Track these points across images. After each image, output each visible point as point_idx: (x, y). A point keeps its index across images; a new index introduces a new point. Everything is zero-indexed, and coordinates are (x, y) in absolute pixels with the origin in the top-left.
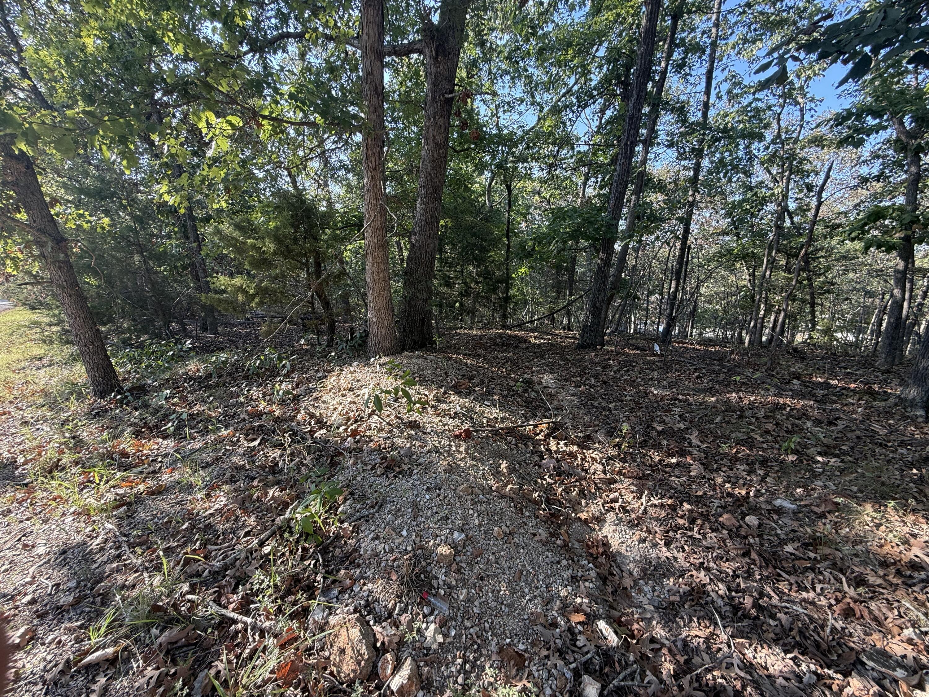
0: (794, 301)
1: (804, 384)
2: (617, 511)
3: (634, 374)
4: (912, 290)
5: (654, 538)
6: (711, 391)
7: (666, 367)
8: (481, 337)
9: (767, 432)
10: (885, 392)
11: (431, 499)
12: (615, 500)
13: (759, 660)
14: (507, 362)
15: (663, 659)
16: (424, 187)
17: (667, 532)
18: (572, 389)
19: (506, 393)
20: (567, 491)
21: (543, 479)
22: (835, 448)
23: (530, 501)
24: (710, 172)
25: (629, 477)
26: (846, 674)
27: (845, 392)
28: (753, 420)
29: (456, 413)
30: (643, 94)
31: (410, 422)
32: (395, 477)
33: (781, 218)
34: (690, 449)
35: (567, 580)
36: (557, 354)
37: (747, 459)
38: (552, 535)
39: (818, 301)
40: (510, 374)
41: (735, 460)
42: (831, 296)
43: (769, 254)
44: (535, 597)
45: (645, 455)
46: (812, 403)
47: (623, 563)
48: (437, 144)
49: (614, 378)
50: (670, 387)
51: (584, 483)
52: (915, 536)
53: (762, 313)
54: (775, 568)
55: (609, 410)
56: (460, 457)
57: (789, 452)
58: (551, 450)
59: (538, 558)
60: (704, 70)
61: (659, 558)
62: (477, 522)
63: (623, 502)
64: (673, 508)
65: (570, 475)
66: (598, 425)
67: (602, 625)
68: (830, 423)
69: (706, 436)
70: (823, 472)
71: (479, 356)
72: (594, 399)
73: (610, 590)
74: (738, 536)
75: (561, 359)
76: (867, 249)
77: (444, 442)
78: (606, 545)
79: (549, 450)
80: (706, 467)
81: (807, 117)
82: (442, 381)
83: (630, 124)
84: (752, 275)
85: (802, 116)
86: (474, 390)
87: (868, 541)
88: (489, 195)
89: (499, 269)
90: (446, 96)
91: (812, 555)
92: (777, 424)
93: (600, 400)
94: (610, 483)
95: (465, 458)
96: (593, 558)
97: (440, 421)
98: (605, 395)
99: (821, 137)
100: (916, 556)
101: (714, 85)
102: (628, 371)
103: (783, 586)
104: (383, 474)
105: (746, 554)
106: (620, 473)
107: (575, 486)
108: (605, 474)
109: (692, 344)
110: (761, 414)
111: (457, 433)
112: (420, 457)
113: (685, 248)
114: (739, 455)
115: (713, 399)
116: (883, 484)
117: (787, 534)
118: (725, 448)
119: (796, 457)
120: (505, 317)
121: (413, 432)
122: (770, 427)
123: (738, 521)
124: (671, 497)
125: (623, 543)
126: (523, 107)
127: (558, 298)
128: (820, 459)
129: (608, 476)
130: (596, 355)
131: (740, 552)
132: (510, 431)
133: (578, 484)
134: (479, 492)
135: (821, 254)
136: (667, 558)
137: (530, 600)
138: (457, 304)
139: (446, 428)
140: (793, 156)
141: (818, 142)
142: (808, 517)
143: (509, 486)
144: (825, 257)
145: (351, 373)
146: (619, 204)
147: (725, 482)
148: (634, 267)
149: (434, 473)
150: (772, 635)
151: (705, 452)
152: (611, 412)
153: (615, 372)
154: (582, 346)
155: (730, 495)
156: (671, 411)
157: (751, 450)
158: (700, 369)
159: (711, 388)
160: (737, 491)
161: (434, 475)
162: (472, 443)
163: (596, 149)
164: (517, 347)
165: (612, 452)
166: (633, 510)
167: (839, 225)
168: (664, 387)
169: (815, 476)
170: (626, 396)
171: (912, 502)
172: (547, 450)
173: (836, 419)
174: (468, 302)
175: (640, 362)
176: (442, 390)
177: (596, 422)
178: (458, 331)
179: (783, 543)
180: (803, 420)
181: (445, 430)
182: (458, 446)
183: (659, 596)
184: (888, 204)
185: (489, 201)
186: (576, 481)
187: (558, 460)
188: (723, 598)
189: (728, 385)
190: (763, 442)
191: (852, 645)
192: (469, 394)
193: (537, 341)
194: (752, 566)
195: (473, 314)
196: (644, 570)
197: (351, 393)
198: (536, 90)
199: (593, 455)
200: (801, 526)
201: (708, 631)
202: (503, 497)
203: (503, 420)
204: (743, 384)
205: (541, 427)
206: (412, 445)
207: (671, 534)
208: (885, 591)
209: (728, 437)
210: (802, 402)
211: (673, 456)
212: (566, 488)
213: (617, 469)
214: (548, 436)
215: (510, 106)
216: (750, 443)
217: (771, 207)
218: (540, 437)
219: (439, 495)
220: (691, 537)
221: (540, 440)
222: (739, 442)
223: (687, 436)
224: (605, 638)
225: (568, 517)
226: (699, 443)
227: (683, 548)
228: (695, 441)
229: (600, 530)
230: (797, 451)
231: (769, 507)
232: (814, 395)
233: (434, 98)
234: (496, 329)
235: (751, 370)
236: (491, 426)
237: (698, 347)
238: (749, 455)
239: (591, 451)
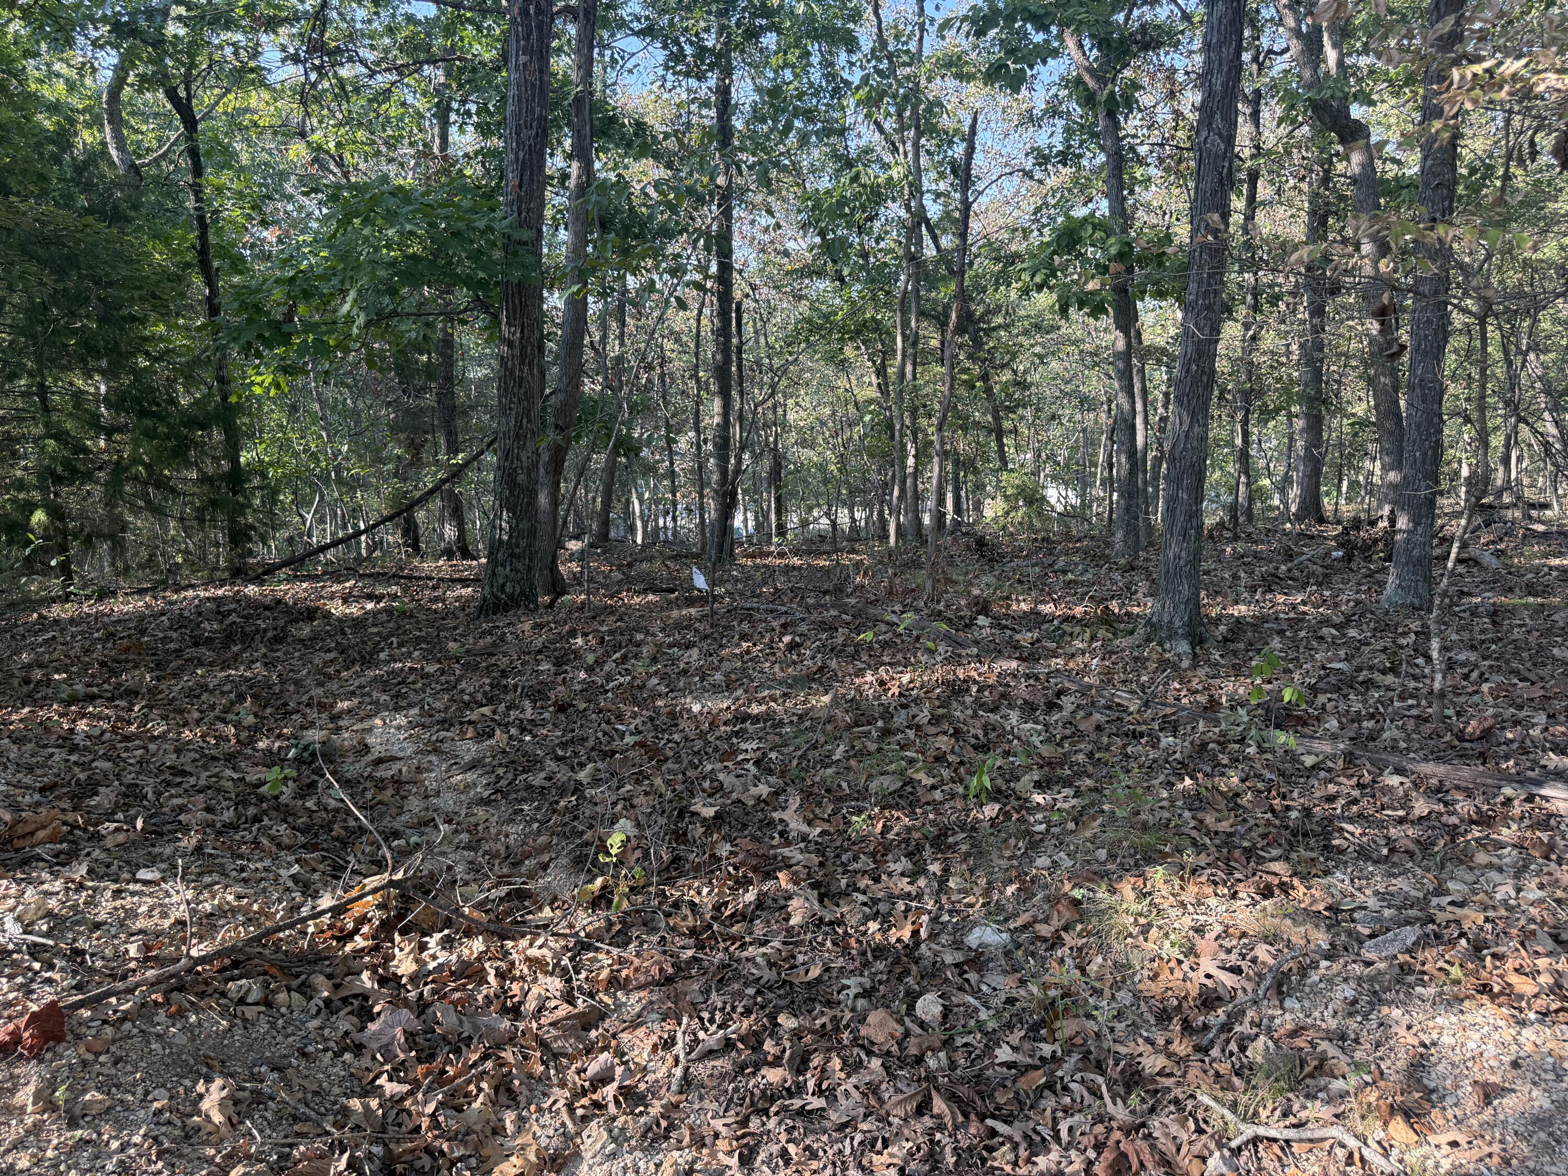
1: (997, 624)
2: (612, 1109)
3: (640, 667)
5: (713, 1155)
6: (820, 679)
7: (718, 630)
8: (141, 622)
9: (940, 758)
10: (1128, 614)
12: (603, 1079)
14: (241, 698)
17: (744, 1123)
18: (469, 749)
19: (228, 815)
20: (455, 1103)
21: (371, 1089)
22: (1062, 765)
25: (640, 988)
27: (1067, 627)
28: (911, 733)
33: (914, 236)
34: (786, 851)
36: (418, 641)
37: (907, 841)
39: (1006, 425)
40: (252, 741)
41: (882, 851)
42: (1028, 413)
43: (905, 324)
45: (677, 905)
46: (1014, 664)
49: (589, 686)
50: (729, 687)
51: (508, 1055)
52: (1200, 930)
53: (911, 461)
54: (982, 1118)
55: (578, 789)
56: (13, 1133)
57: (983, 797)
58: (397, 978)
63: (629, 1072)
64: (754, 1040)
66: (548, 847)
68: (1052, 706)
69: (819, 804)
70: (1047, 830)
71: (132, 694)
72: (534, 763)
74: (903, 1062)
75: (430, 656)
76: (1065, 306)
79: (388, 980)
80: (827, 894)
84: (881, 372)
86: (97, 837)
87: (1134, 974)
88: (117, 123)
89: (190, 380)
91: (1047, 1049)
92: (957, 734)
93: (551, 765)
94: (587, 1028)
95: (37, 1128)
98: (564, 745)
99: (959, 58)
100: (1208, 976)
102: (624, 658)
103: (1001, 1160)
105: (923, 1107)
106: (614, 983)
107: (480, 1077)
108: (570, 1000)
109: (781, 555)
110: (924, 716)
111: (3, 1035)
113: (727, 308)
114: (890, 836)
115: (826, 699)
116: (1145, 826)
117: (998, 1014)
118: (859, 826)
119: (997, 807)
120: (239, 536)
122: (944, 743)
123: (901, 1022)
124: (747, 1012)
127: (417, 463)
128: (1038, 798)
129: (581, 1004)
130: (537, 627)
131: (911, 1107)
132: (235, 961)
133: (489, 1064)
135: (999, 320)
138: (39, 516)
140: (914, 94)
141: (953, 65)
142: (1033, 954)
143: (235, 1174)
144: (1006, 327)
146: (534, 179)
147: (866, 919)
148: (619, 359)
151: (821, 850)
152: (582, 797)
153: (590, 670)
154: (493, 606)
155: (880, 951)
156: (735, 752)
157: (912, 815)
158: (793, 624)
159: (821, 669)
160: (893, 936)
162: (70, 1055)
164: (279, 640)
165: (585, 921)
166: (654, 1090)
167: (1017, 256)
168: (716, 689)
169: (1035, 845)
170: (622, 735)
171: (1190, 857)
172: (383, 981)
173: (1059, 694)
174: (85, 499)
175: (656, 627)
177: (542, 839)
178: (55, 611)
179: (992, 1040)
180: (1004, 711)
182: (7, 1089)
184: (1084, 212)
185: (121, 146)
186: (485, 1057)
187: (422, 1007)
189: (855, 656)
190: (934, 787)
192: (72, 855)
193: (354, 610)
194: (938, 1136)
195: (117, 543)
199: (534, 952)
200: (1023, 982)
204: (885, 645)
205: (357, 909)
207: (754, 1124)
208: (1169, 1082)
209: (861, 794)
210: (996, 667)
211: (744, 883)
212: (452, 1095)
213: (604, 974)
214: (386, 928)
216: (907, 798)
217: (895, 210)
218: (359, 942)
220: (801, 1112)
221: (359, 953)
222: (888, 802)
223: (776, 815)
226: (805, 828)
227: (784, 1154)
228: (796, 825)
230: (999, 791)
231: (960, 957)
232: (1017, 647)
234: (210, 582)
235: (898, 608)
236: (160, 961)
237: (796, 561)
238: (909, 830)
239: (524, 943)
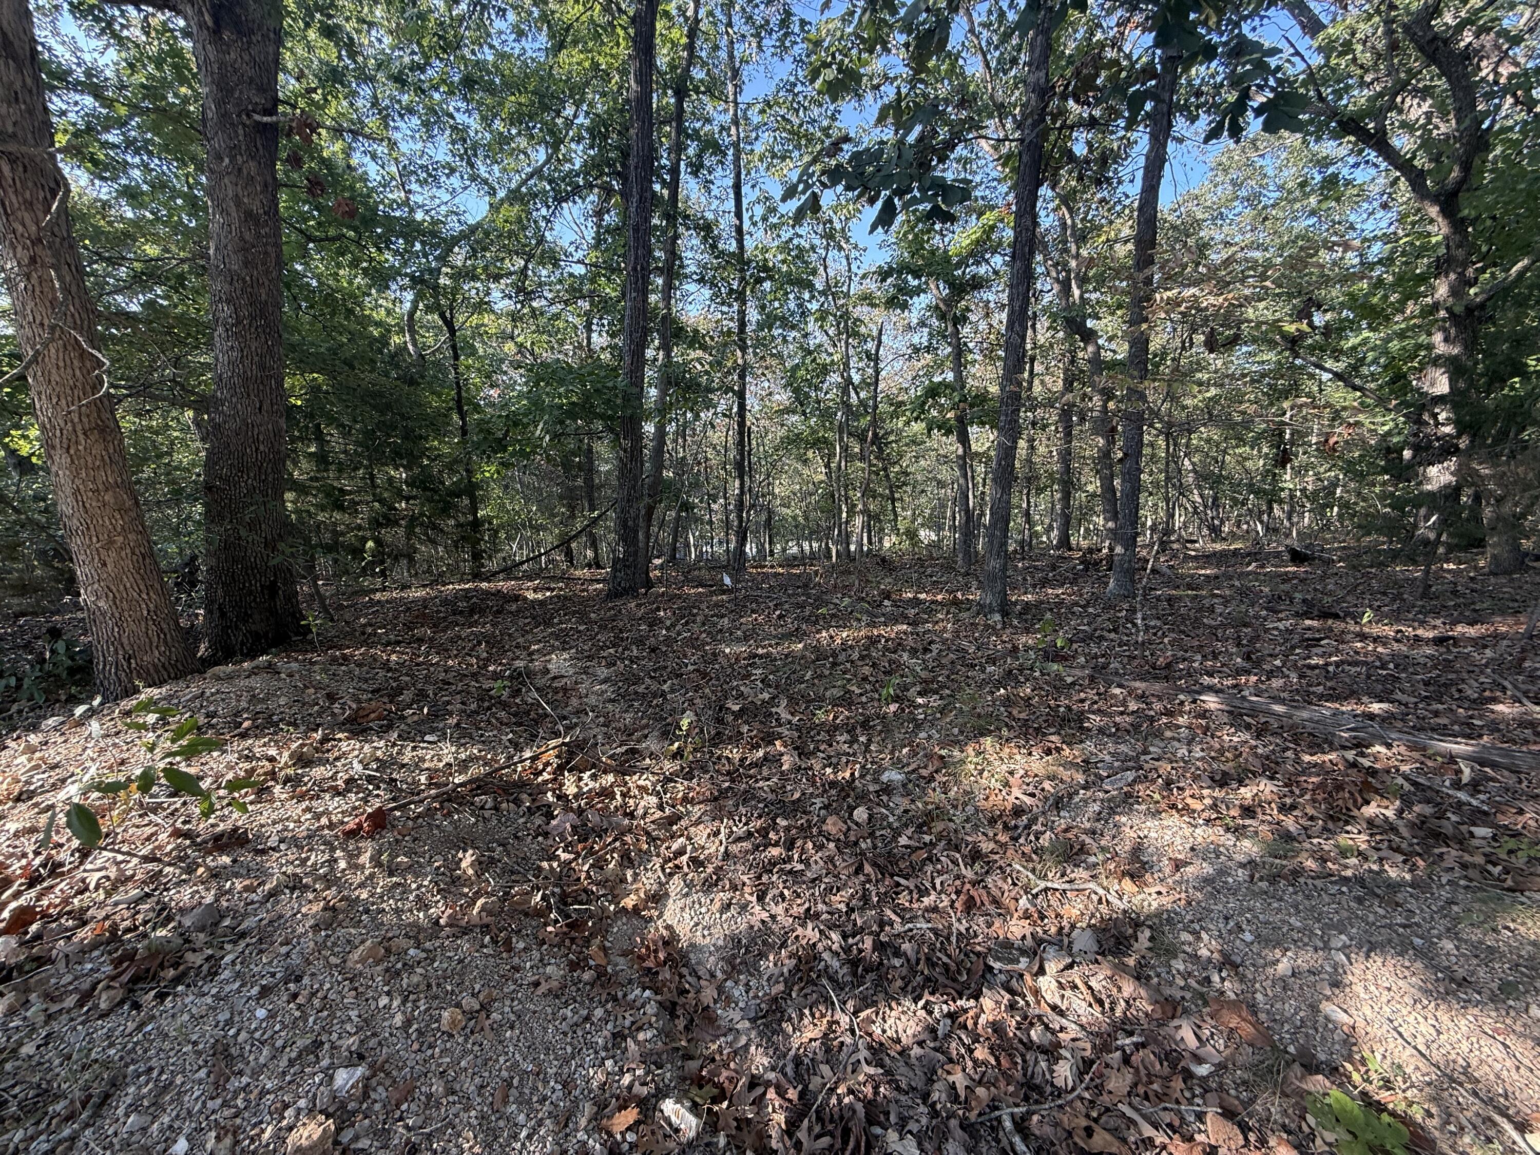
0: (874, 497)
1: (895, 605)
2: (686, 869)
3: (696, 628)
4: (973, 478)
5: (742, 895)
6: (796, 635)
7: (739, 608)
8: (425, 602)
9: (865, 679)
10: (967, 599)
11: (272, 1015)
12: (681, 852)
13: (889, 1033)
14: (479, 643)
15: (770, 1109)
16: (228, 302)
17: (759, 877)
18: (603, 672)
19: (473, 706)
20: (599, 865)
21: (553, 857)
22: (932, 682)
23: (526, 915)
24: (760, 326)
25: (700, 803)
26: (977, 996)
27: (933, 607)
28: (848, 665)
29: (350, 781)
30: (648, 195)
31: (217, 838)
32: (161, 997)
33: (845, 392)
34: (779, 730)
35: (606, 1049)
36: (575, 612)
37: (847, 724)
38: (573, 966)
39: (897, 495)
40: (486, 667)
41: (833, 729)
42: (909, 489)
43: (841, 439)
44: (540, 1123)
45: (719, 758)
46: (905, 627)
47: (698, 963)
48: (249, 215)
49: (668, 638)
50: (746, 638)
51: (628, 839)
52: (1011, 773)
53: (844, 515)
54: (892, 876)
55: (663, 694)
56: (359, 878)
57: (889, 700)
58: (566, 796)
59: (545, 1029)
60: (730, 182)
61: (752, 927)
62: (398, 1020)
63: (695, 849)
64: (763, 832)
65: (601, 833)
66: (647, 726)
67: (669, 1107)
68: (926, 650)
69: (798, 704)
70: (925, 718)
71: (421, 641)
72: (638, 681)
73: (681, 1023)
74: (847, 845)
75: (581, 621)
76: (930, 430)
77: (317, 858)
78: (670, 941)
79: (562, 797)
80: (803, 753)
81: (854, 268)
82: (320, 714)
83: (636, 239)
84: (827, 466)
85: (849, 264)
86: (403, 718)
87: (975, 797)
88: (413, 332)
89: (451, 471)
90: (257, 117)
91: (927, 838)
92: (874, 665)
93: (648, 681)
94: (671, 825)
95: (372, 876)
96: (650, 980)
97: (308, 809)
98: (655, 671)
99: (871, 295)
100: (1017, 798)
101: (744, 206)
102: (687, 623)
103: (903, 899)
104: (122, 1002)
105: (859, 870)
106: (685, 800)
107: (613, 851)
108: (662, 809)
109: (772, 567)
110: (855, 656)
111: (352, 825)
112: (245, 915)
113: (743, 431)
114: (838, 722)
115: (800, 646)
116: (979, 716)
117: (899, 818)
118: (820, 716)
119: (897, 705)
120: (477, 556)
121: (226, 860)
122: (867, 670)
123: (845, 822)
124: (760, 817)
125: (697, 924)
126: (455, 181)
127: (573, 516)
128: (920, 701)
129: (667, 811)
130: (639, 606)
131: (852, 870)
132: (479, 785)
133: (618, 844)
134: (403, 942)
135: (892, 438)
136: (763, 922)
137: (529, 1137)
138: (370, 544)
139: (324, 821)
140: (846, 315)
141: (867, 299)
142: (918, 786)
143: (480, 903)
144: (896, 442)
145: (31, 750)
146: (639, 361)
147: (825, 766)
148: (683, 459)
149: (287, 943)
150: (899, 983)
151: (798, 730)
152: (665, 699)
153: (668, 629)
154: (614, 594)
155: (833, 784)
156: (750, 675)
157: (849, 710)
158: (781, 604)
159: (797, 629)
160: (840, 776)
161: (284, 950)
162: (389, 837)
163: (595, 272)
164: (499, 612)
165: (669, 766)
166: (709, 859)
167: (903, 403)
168: (738, 640)
169: (918, 726)
170: (687, 665)
171: (1005, 732)
172: (559, 798)
173: (930, 643)
174: (394, 535)
175: (704, 606)
176: (318, 735)
177: (644, 721)
178: (378, 596)
179: (897, 833)
180: (900, 653)
181: (322, 828)
182: (352, 857)
183: (756, 997)
184: (940, 379)
185: (415, 344)
186: (615, 840)
187: (580, 812)
188: (838, 954)
189: (816, 623)
190: (862, 695)
191: (978, 948)
192: (389, 727)
193: (539, 596)
194: (868, 886)
195: (411, 560)
196: (730, 961)
197: (22, 806)
198: (476, 155)
199: (641, 783)
200: (913, 801)
201: (825, 1021)
202: (466, 931)
203: (464, 765)
204: (833, 616)
205: (544, 758)
206: (221, 893)
207: (765, 879)
208: (996, 857)
209: (822, 699)
210: (895, 629)
211: (757, 747)
212: (597, 860)
213: (680, 795)
214: (560, 769)
215: (430, 176)
216: (847, 700)
217: (835, 378)
218: (546, 776)
219: (295, 996)
220: (791, 872)
221: (546, 782)
222: (836, 703)
223: (774, 710)
224: (677, 1131)
225: (603, 918)
226: (790, 717)
227: (782, 895)
228: (785, 715)
229: (660, 916)
230: (898, 697)
231: (877, 787)
232: (906, 617)
233: (224, 116)
234: (461, 581)
235: (839, 596)
236: (437, 785)
237: (780, 570)
238: (848, 718)
239: (636, 777)
